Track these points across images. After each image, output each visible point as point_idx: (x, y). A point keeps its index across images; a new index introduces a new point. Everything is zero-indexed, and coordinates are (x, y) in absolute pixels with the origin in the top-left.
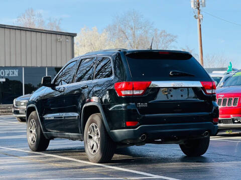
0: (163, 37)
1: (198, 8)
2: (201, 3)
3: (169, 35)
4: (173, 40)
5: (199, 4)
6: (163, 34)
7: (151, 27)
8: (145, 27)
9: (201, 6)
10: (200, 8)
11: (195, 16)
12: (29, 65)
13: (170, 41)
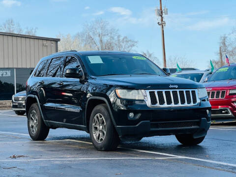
0: (125, 43)
1: (161, 16)
2: (164, 11)
3: (130, 41)
4: (133, 45)
5: (162, 12)
6: (125, 40)
7: (116, 33)
8: (111, 33)
9: (164, 14)
10: (163, 16)
11: (159, 23)
12: (20, 67)
13: (131, 46)
